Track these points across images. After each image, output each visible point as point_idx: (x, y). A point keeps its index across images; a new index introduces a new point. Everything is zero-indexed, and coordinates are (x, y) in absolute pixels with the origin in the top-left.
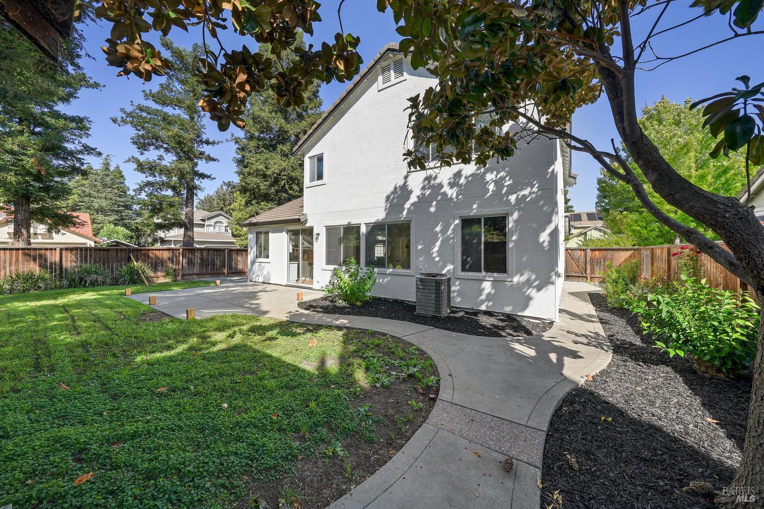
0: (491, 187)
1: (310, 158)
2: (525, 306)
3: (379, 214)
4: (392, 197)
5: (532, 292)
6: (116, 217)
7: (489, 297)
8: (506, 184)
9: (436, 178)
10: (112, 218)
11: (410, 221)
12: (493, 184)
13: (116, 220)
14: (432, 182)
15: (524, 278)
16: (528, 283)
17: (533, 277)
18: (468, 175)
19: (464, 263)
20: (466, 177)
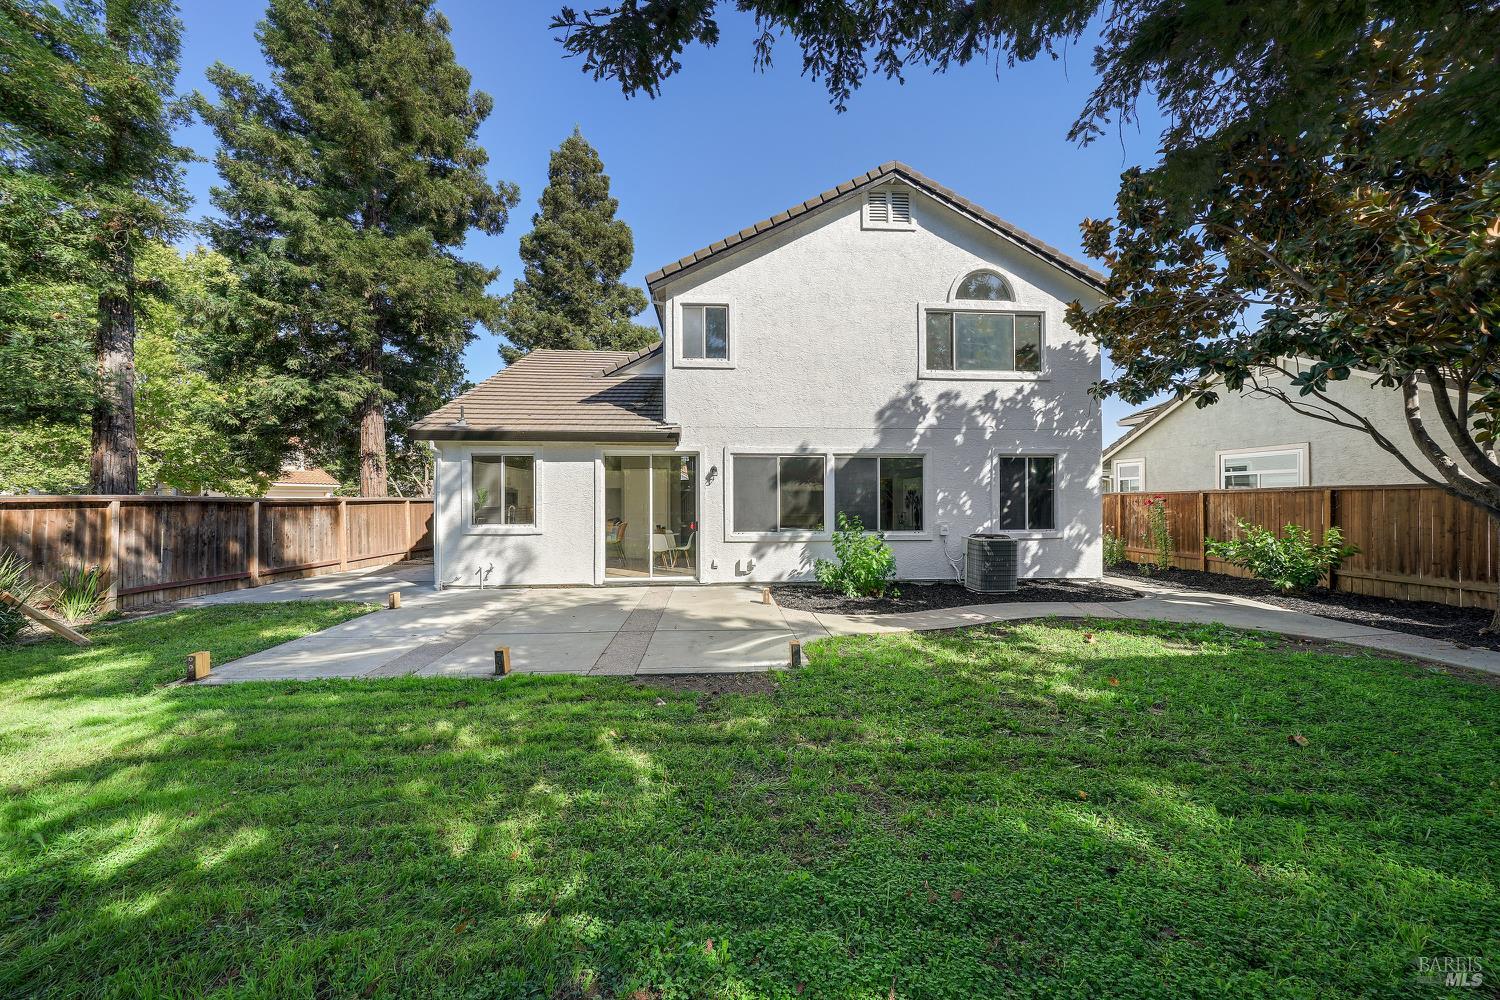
0: (1039, 419)
1: (685, 305)
2: (1073, 566)
3: (864, 439)
4: (888, 414)
5: (1083, 547)
7: (1036, 560)
8: (1056, 418)
9: (957, 396)
11: (924, 455)
12: (1041, 416)
14: (952, 402)
15: (1074, 532)
16: (1079, 538)
17: (1084, 530)
18: (1005, 398)
19: (1003, 518)
20: (1002, 401)
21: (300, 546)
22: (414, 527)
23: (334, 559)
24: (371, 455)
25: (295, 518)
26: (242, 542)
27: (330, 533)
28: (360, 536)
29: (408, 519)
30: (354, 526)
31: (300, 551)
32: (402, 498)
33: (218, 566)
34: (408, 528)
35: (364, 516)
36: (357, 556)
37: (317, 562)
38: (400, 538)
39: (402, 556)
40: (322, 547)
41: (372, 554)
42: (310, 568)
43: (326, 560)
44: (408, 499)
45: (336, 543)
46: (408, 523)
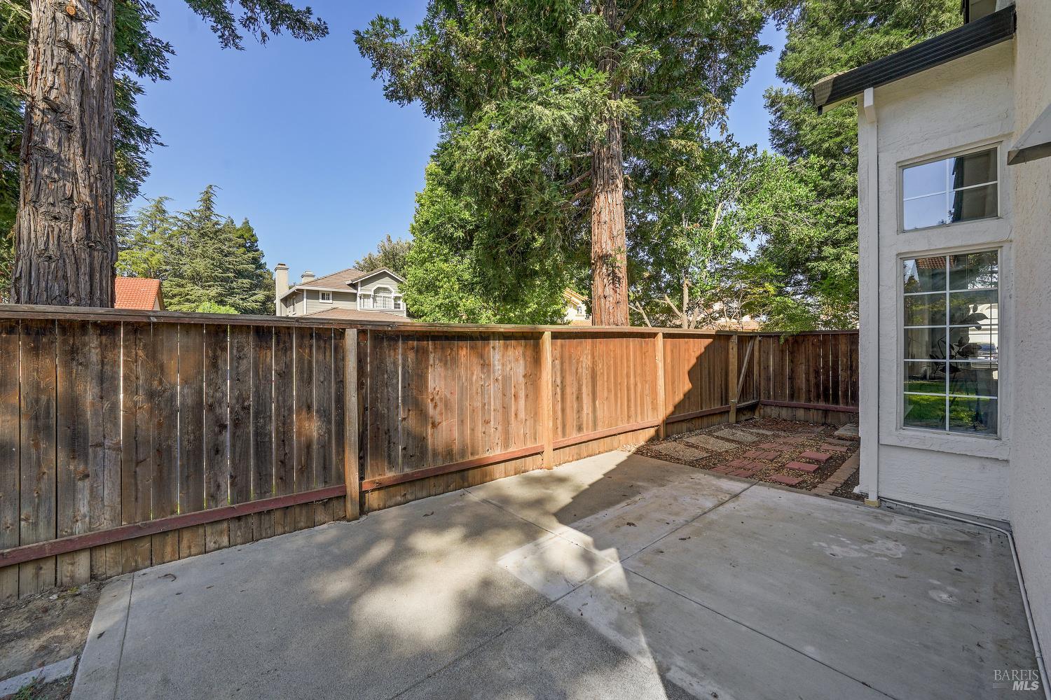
6: (220, 290)
10: (213, 292)
13: (220, 295)
21: (462, 422)
22: (671, 382)
23: (530, 445)
24: (604, 258)
25: (450, 363)
26: (324, 414)
27: (522, 394)
28: (579, 398)
29: (660, 365)
30: (570, 379)
31: (462, 433)
32: (649, 329)
33: (263, 478)
34: (661, 382)
35: (586, 361)
36: (575, 436)
37: (497, 452)
38: (648, 400)
39: (652, 432)
40: (506, 422)
41: (602, 431)
42: (482, 466)
43: (514, 449)
44: (661, 331)
45: (535, 414)
46: (661, 373)
